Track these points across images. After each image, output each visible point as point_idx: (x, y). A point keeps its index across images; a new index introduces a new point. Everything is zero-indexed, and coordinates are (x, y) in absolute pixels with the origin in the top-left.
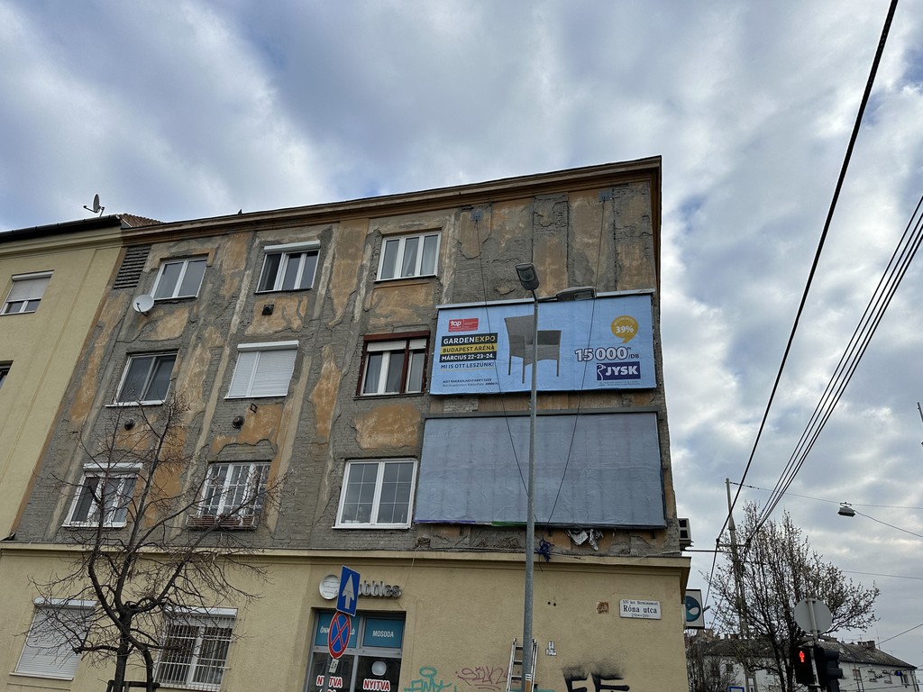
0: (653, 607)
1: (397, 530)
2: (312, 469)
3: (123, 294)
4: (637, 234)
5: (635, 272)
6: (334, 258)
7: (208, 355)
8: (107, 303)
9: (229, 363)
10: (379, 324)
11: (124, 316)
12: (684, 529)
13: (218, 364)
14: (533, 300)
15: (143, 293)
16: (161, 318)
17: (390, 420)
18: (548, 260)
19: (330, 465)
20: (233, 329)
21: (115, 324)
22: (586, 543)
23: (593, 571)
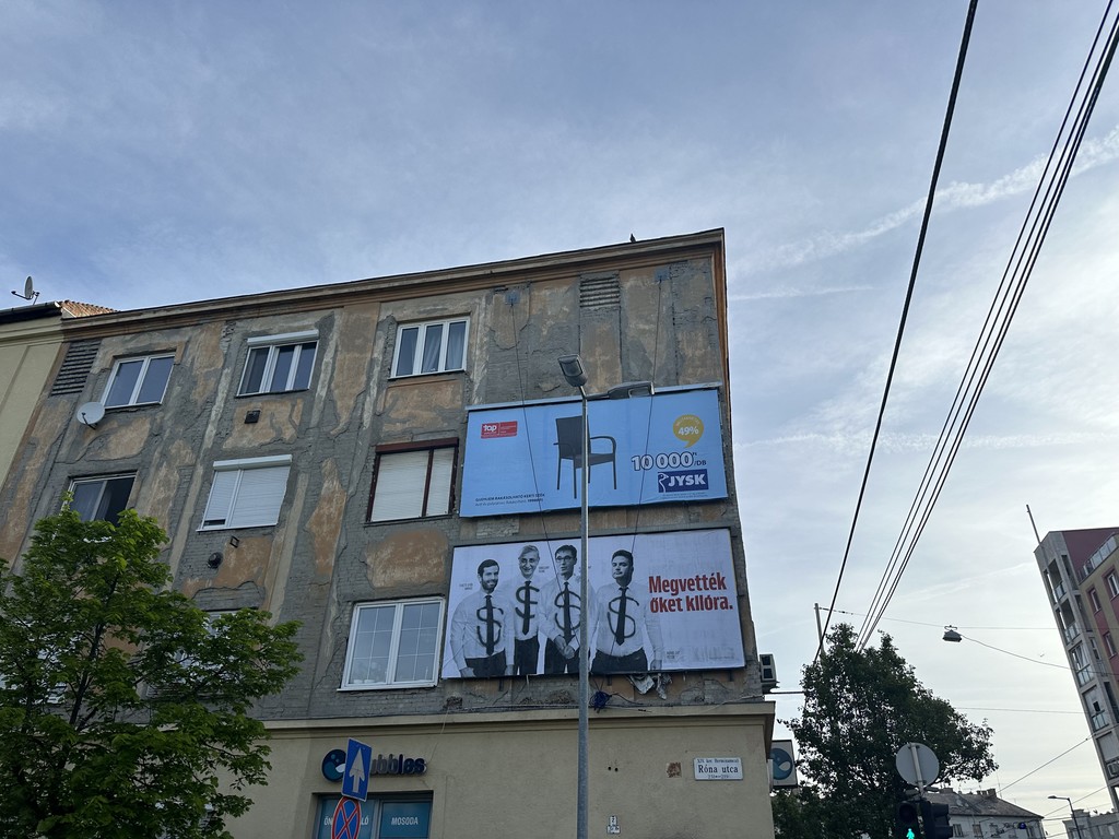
0: (733, 765)
1: (420, 689)
2: (311, 617)
3: (64, 402)
4: (699, 319)
5: (698, 363)
6: (336, 351)
7: (175, 476)
8: (42, 413)
9: (202, 486)
10: (393, 431)
11: (66, 429)
12: (767, 667)
13: (189, 487)
14: (580, 398)
15: (91, 400)
16: (114, 431)
17: (410, 551)
18: (598, 350)
19: (333, 611)
20: (208, 443)
21: (54, 440)
22: (652, 691)
23: (660, 725)
